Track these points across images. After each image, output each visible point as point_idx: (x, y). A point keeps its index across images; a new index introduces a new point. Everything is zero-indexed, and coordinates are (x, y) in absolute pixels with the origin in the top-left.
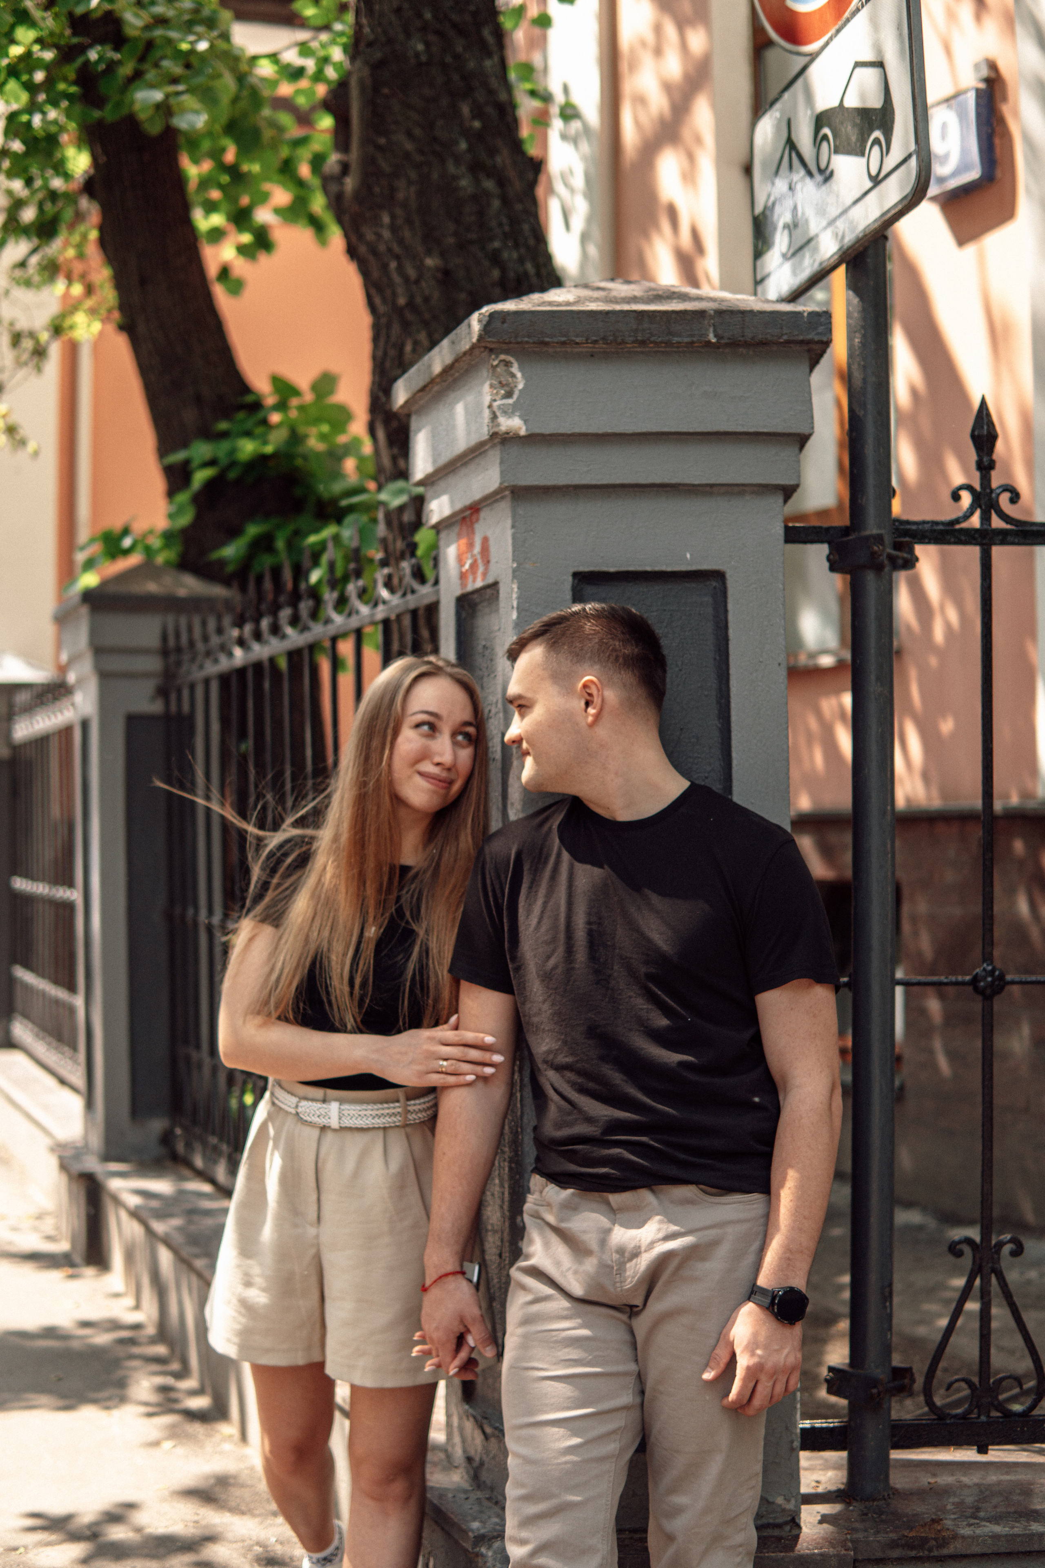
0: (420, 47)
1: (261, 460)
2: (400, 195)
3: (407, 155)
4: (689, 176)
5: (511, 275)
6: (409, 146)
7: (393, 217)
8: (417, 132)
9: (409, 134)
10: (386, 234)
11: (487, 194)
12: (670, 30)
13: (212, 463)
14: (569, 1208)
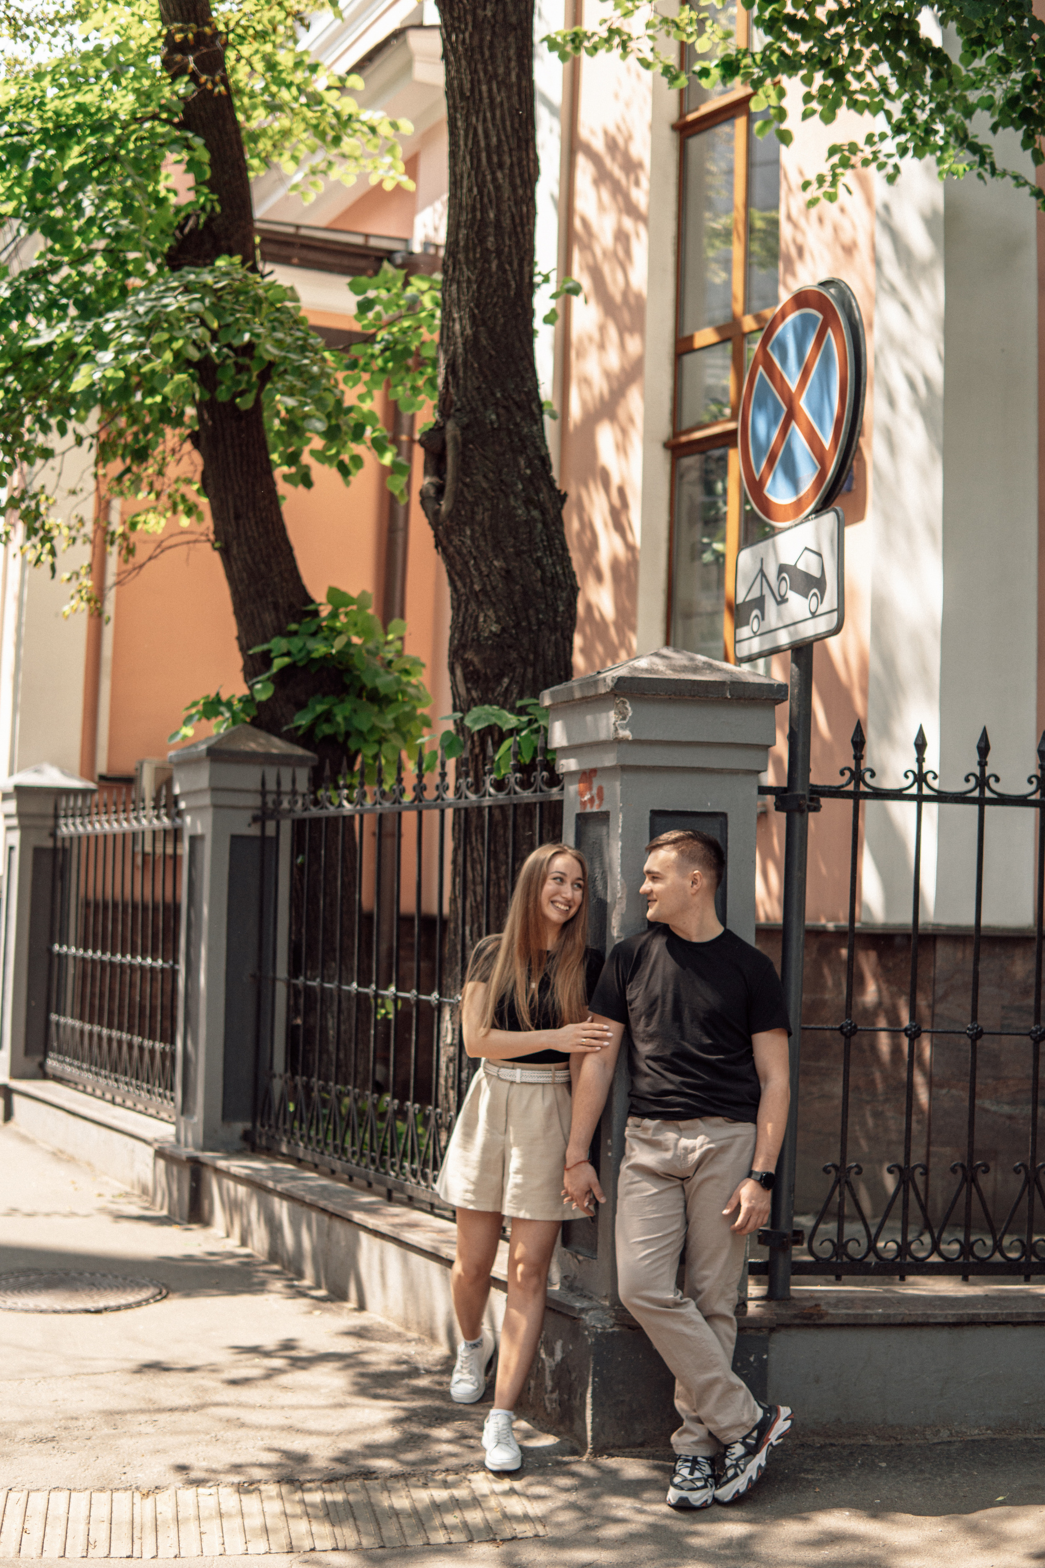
0: (493, 417)
1: (326, 657)
2: (479, 517)
3: (484, 491)
4: (622, 448)
5: (549, 575)
6: (485, 485)
7: (473, 530)
8: (491, 475)
9: (485, 476)
10: (469, 542)
11: (535, 520)
12: (612, 332)
13: (288, 654)
14: (657, 1130)
